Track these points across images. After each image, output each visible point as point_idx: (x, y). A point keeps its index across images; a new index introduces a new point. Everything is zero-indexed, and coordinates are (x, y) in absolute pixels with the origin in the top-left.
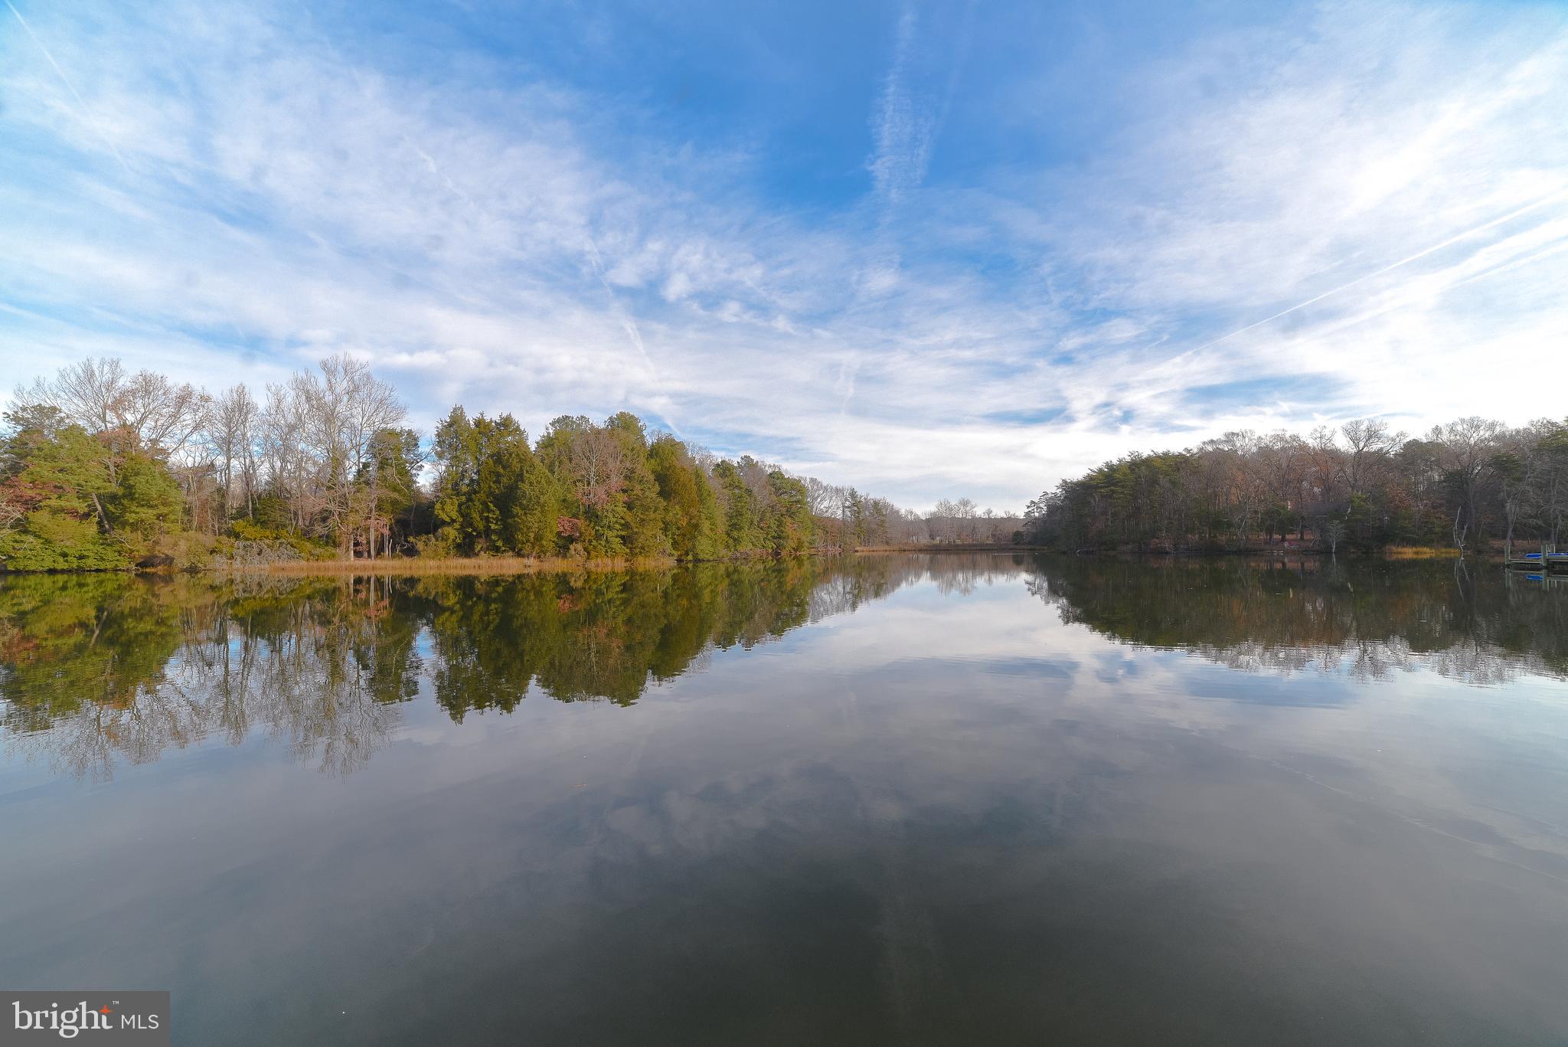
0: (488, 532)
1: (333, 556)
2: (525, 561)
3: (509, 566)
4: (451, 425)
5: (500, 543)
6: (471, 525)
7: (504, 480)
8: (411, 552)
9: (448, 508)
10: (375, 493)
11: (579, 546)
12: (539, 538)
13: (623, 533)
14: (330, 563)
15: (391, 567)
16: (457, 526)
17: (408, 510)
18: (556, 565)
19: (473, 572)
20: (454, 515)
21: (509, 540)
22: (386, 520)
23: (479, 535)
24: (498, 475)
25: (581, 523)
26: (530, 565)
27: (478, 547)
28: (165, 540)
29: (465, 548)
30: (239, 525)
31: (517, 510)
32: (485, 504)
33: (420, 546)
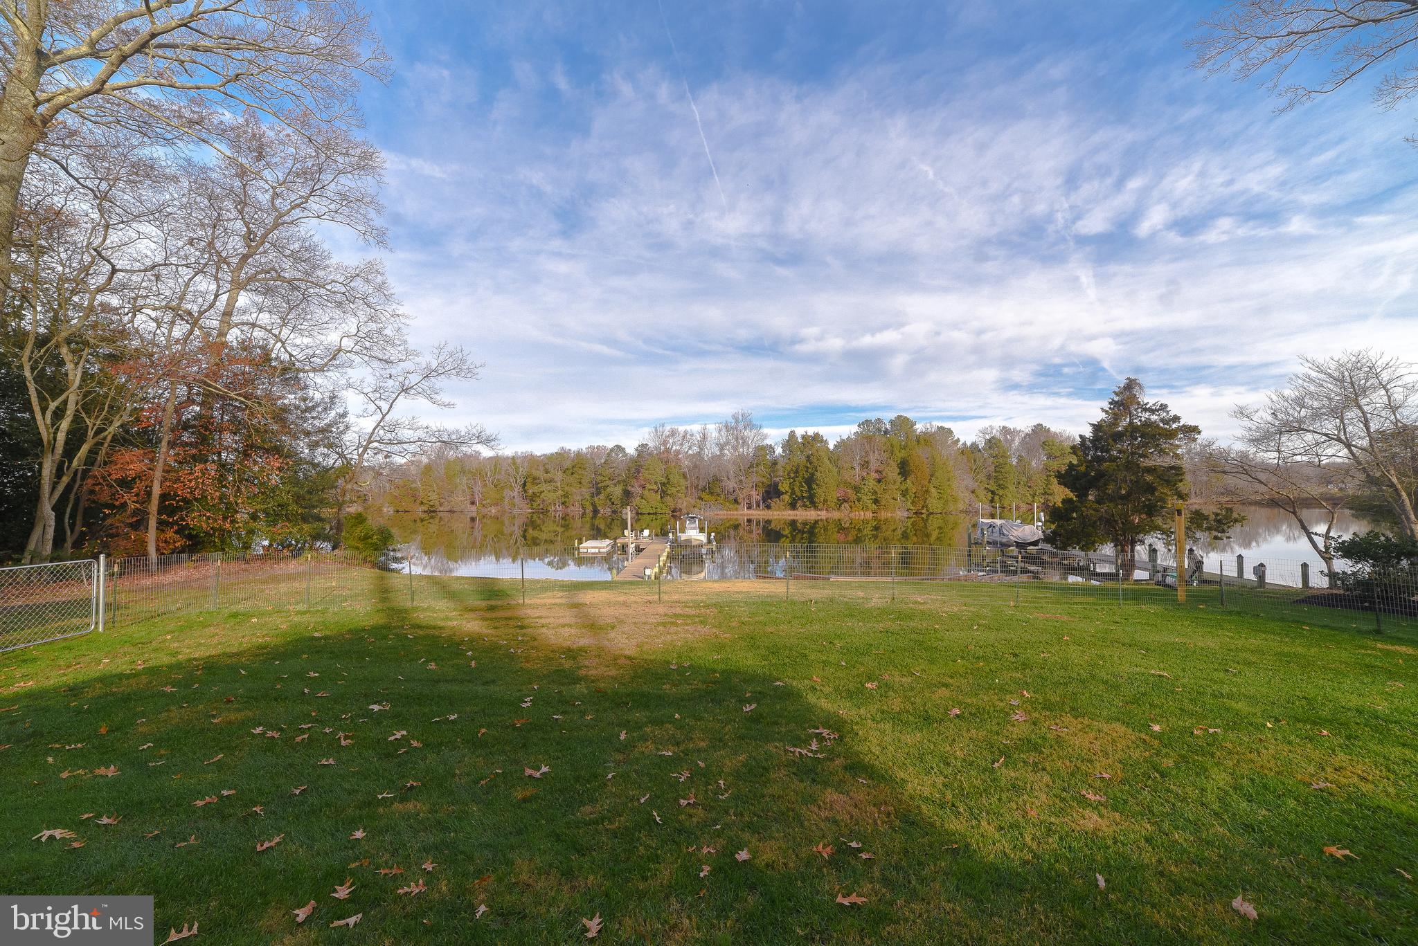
0: (803, 497)
1: (737, 509)
2: (819, 513)
3: (812, 515)
4: (788, 441)
5: (807, 503)
6: (794, 494)
7: (810, 470)
8: (769, 507)
9: (785, 485)
10: (755, 479)
11: (846, 505)
12: (826, 501)
13: (873, 497)
14: (736, 512)
15: (759, 514)
16: (789, 494)
17: (769, 486)
18: (836, 515)
19: (795, 518)
20: (787, 489)
21: (812, 502)
22: (761, 491)
23: (799, 499)
24: (807, 468)
25: (850, 491)
26: (823, 514)
27: (798, 505)
28: (680, 501)
29: (793, 506)
30: (704, 495)
31: (814, 486)
32: (800, 482)
33: (773, 504)
